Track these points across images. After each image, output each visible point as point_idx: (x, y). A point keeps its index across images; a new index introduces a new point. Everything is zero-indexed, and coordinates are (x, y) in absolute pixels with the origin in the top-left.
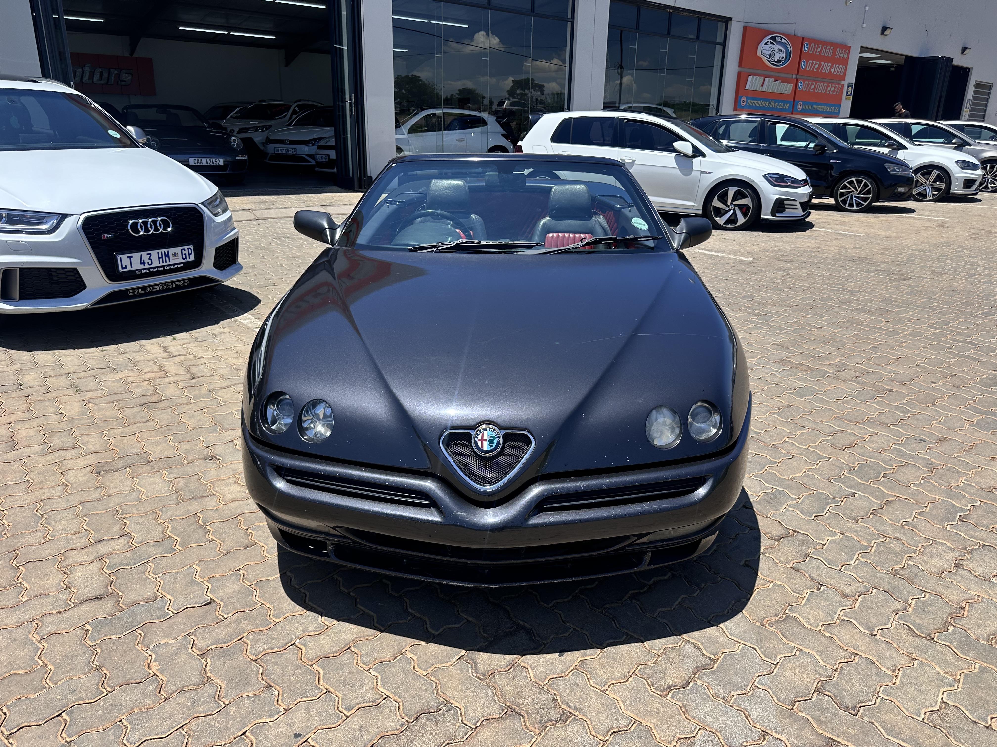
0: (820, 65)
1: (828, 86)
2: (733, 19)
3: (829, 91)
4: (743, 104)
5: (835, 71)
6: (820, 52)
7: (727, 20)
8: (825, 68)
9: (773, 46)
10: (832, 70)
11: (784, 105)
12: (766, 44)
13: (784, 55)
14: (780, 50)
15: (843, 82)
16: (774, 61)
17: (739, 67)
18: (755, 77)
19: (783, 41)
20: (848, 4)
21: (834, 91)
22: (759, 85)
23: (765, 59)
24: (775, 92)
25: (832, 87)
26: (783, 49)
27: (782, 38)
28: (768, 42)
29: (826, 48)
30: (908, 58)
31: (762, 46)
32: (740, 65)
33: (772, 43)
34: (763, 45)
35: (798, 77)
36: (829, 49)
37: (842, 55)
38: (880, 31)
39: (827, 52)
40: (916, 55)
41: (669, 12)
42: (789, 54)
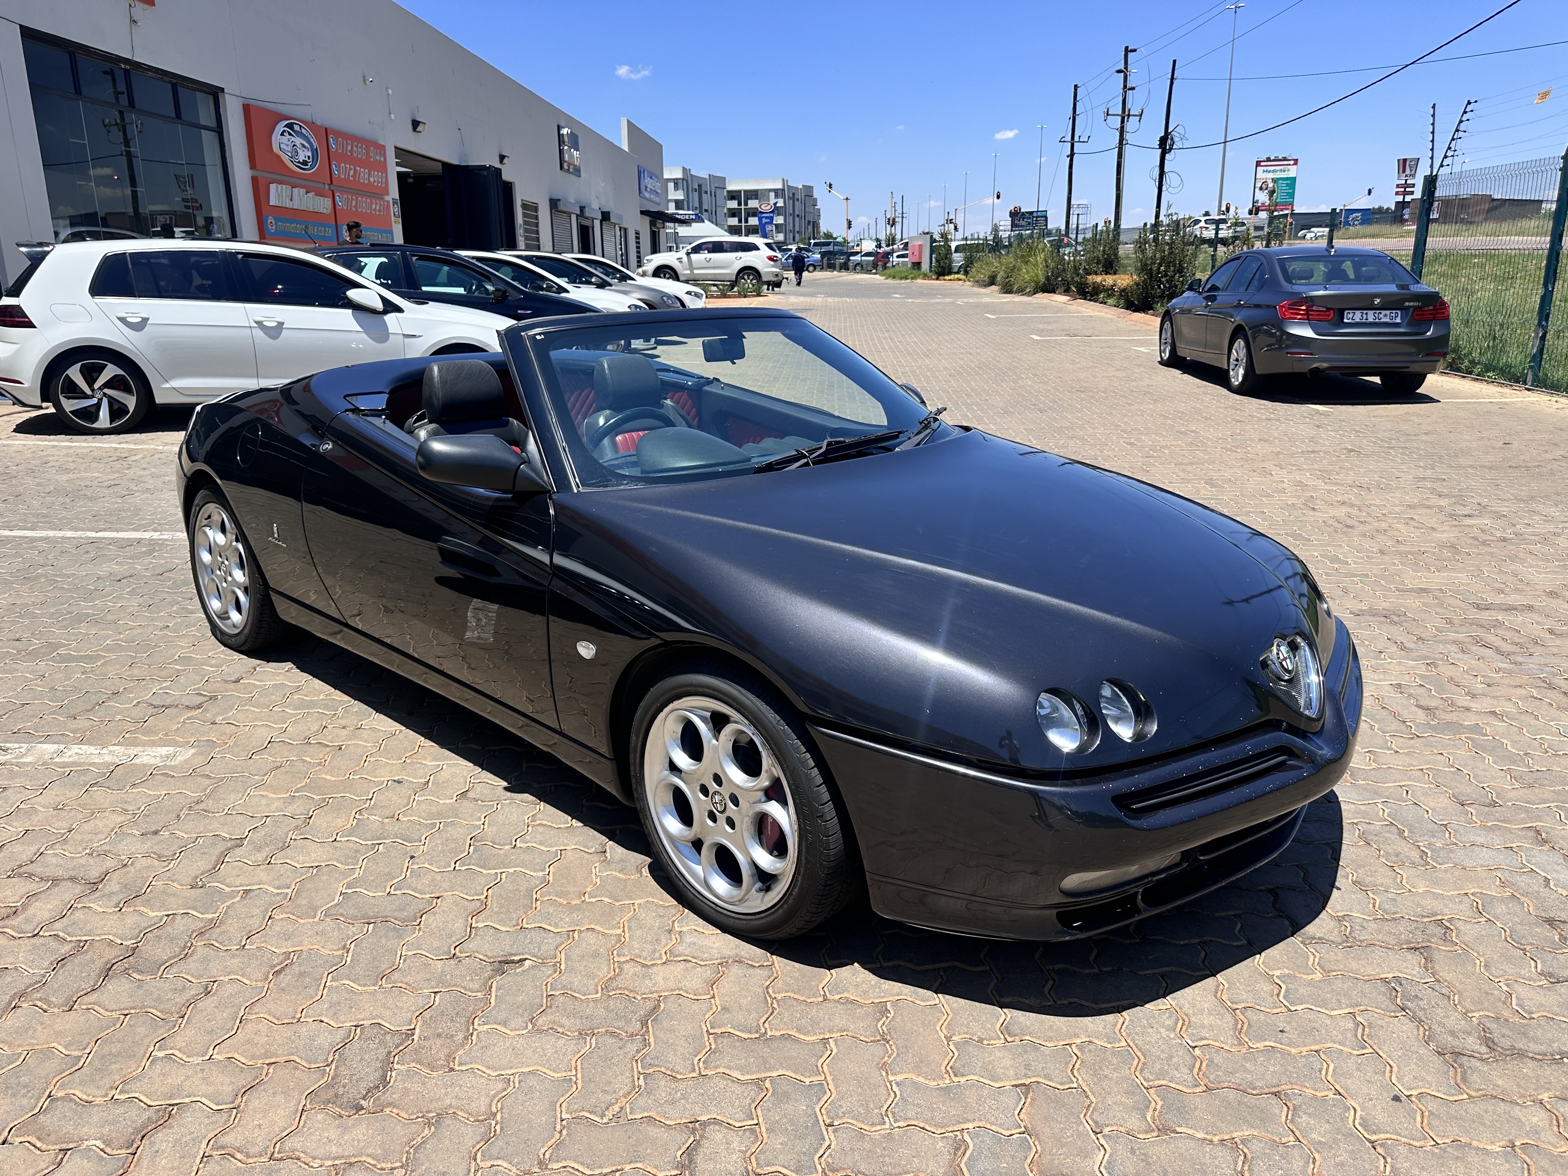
0: (355, 170)
1: (372, 203)
2: (226, 91)
3: (375, 210)
4: (272, 228)
5: (375, 181)
6: (351, 151)
7: (215, 93)
8: (362, 175)
9: (293, 139)
10: (372, 179)
11: (325, 230)
12: (282, 134)
13: (310, 154)
14: (303, 146)
15: (387, 198)
16: (299, 162)
17: (251, 168)
18: (280, 186)
19: (304, 131)
20: (368, 83)
21: (380, 211)
22: (288, 200)
23: (286, 159)
24: (311, 209)
25: (376, 204)
26: (307, 145)
27: (301, 126)
28: (284, 131)
29: (356, 146)
30: (445, 165)
31: (276, 137)
32: (253, 165)
33: (290, 134)
34: (279, 137)
35: (332, 188)
36: (361, 147)
37: (378, 158)
38: (410, 127)
39: (359, 152)
40: (455, 162)
41: (124, 69)
42: (315, 152)
